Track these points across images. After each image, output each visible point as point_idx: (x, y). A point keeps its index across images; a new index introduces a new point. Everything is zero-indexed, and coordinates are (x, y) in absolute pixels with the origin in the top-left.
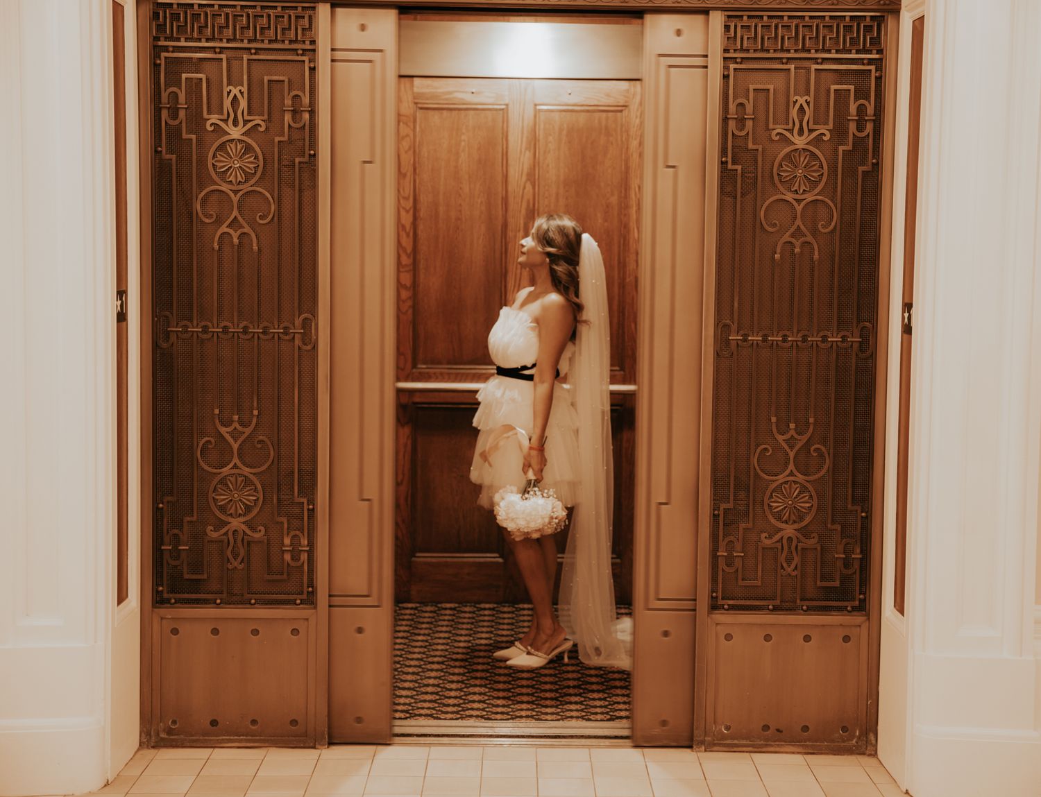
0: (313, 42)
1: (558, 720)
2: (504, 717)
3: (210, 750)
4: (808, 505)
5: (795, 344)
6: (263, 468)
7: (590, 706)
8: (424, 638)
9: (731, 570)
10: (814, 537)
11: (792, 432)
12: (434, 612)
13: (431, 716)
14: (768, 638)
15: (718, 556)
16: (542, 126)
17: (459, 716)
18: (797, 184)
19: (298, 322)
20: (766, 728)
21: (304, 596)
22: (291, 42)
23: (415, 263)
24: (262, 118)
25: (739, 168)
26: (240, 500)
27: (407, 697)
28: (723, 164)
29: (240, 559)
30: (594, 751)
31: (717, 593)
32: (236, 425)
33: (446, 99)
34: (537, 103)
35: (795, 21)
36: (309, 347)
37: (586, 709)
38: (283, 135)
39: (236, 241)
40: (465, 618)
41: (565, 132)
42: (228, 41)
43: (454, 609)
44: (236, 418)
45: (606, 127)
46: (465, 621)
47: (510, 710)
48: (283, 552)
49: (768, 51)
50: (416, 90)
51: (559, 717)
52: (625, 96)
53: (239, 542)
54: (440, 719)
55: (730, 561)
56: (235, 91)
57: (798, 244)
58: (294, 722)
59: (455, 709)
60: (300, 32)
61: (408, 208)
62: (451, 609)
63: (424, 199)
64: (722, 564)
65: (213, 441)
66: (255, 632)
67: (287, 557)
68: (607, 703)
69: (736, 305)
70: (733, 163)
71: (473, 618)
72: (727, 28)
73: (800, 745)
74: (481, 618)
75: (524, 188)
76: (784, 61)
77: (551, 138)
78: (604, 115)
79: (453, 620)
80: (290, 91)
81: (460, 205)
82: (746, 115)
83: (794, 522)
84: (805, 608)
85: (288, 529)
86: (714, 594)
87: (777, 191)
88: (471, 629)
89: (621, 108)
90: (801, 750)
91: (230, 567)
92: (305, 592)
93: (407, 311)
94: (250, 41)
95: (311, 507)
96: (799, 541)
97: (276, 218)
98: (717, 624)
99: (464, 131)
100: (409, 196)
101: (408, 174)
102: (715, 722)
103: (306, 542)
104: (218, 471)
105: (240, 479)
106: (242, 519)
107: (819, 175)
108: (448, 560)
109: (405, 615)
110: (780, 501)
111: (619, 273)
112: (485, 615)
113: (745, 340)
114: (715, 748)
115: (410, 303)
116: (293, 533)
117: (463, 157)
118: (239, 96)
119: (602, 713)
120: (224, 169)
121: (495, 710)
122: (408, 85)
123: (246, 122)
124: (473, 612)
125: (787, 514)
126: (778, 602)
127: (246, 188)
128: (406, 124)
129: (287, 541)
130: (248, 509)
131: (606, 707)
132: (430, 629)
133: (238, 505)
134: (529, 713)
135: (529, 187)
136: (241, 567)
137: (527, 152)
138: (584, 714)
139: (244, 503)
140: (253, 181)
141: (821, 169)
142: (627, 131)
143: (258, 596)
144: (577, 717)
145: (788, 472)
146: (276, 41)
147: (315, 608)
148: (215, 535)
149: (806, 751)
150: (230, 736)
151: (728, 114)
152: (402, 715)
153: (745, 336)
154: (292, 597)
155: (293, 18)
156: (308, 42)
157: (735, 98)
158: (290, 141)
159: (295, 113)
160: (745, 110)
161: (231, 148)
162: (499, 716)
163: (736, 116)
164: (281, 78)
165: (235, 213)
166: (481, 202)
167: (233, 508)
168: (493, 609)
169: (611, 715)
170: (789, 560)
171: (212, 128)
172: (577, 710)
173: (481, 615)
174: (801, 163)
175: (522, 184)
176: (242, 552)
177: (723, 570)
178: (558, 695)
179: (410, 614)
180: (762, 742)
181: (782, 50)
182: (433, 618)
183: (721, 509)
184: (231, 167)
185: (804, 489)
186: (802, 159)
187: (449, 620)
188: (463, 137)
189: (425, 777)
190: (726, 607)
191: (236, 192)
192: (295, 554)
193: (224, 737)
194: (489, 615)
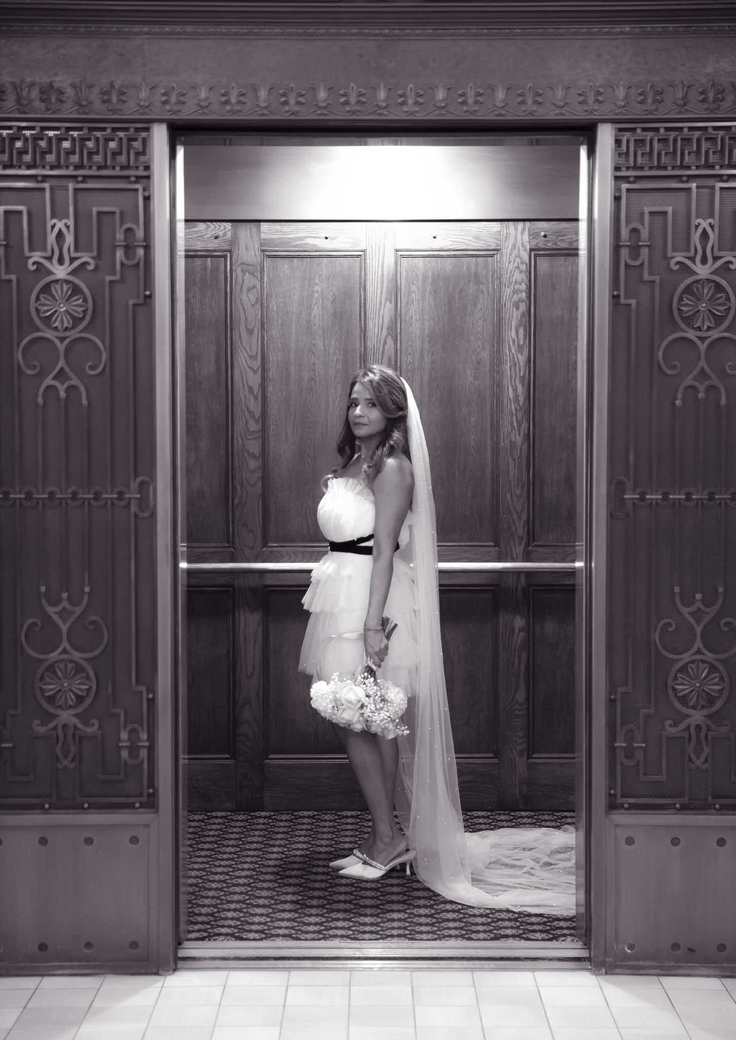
0: (147, 168)
1: (435, 939)
2: (374, 936)
3: (37, 979)
4: (718, 688)
5: (700, 502)
6: (96, 653)
7: (470, 923)
8: (280, 850)
9: (631, 763)
10: (726, 725)
11: (699, 604)
12: (291, 821)
13: (289, 936)
14: (675, 842)
15: (616, 747)
16: (404, 274)
17: (321, 936)
18: (700, 320)
19: (134, 485)
20: (676, 946)
21: (145, 799)
22: (123, 168)
23: (264, 429)
24: (91, 254)
25: (633, 302)
26: (71, 690)
27: (261, 915)
28: (615, 298)
29: (70, 757)
30: (477, 974)
31: (615, 790)
32: (65, 604)
33: (296, 246)
34: (398, 247)
35: (697, 134)
36: (146, 514)
37: (466, 926)
38: (113, 272)
39: (62, 394)
40: (325, 827)
41: (429, 281)
42: (52, 168)
43: (313, 817)
44: (65, 595)
45: (476, 274)
46: (325, 830)
47: (380, 929)
48: (120, 748)
49: (665, 168)
50: (263, 236)
51: (436, 936)
52: (497, 239)
53: (70, 739)
54: (300, 939)
55: (629, 752)
56: (60, 225)
57: (702, 388)
58: (134, 945)
59: (316, 928)
60: (132, 156)
61: (255, 368)
62: (309, 817)
63: (274, 358)
64: (620, 756)
65: (39, 622)
66: (89, 841)
67: (125, 754)
68: (489, 920)
69: (632, 459)
70: (626, 297)
71: (334, 827)
72: (618, 142)
73: (716, 967)
74: (343, 827)
75: (385, 343)
76: (684, 179)
77: (414, 288)
78: (474, 259)
79: (311, 830)
80: (122, 224)
81: (314, 363)
82: (641, 241)
83: (703, 707)
84: (717, 806)
85: (125, 721)
86: (612, 792)
87: (676, 328)
88: (332, 839)
89: (492, 253)
90: (717, 972)
91: (60, 766)
92: (145, 794)
93: (256, 483)
94: (76, 167)
95: (151, 696)
96: (709, 729)
97: (108, 369)
98: (616, 826)
99: (317, 281)
100: (257, 354)
101: (256, 330)
102: (616, 940)
103: (145, 737)
104: (45, 657)
105: (70, 666)
106: (73, 712)
107: (725, 309)
108: (305, 761)
109: (258, 824)
110: (686, 682)
111: (492, 438)
112: (347, 824)
113: (642, 499)
114: (617, 971)
115: (259, 474)
116: (130, 726)
117: (316, 310)
118: (64, 230)
119: (485, 932)
120: (48, 314)
121: (362, 928)
122: (254, 230)
123: (73, 260)
124: (334, 821)
125: (695, 698)
126: (686, 800)
127: (74, 334)
128: (252, 274)
129: (124, 735)
130: (80, 699)
131: (488, 924)
132: (286, 839)
133: (68, 696)
134: (401, 932)
135: (390, 342)
136: (72, 766)
137: (388, 303)
138: (464, 932)
139: (75, 694)
140: (81, 327)
141: (727, 302)
142: (500, 278)
143: (92, 800)
144: (456, 936)
145: (694, 650)
146: (105, 167)
147: (157, 812)
148: (42, 730)
149: (724, 974)
150: (61, 961)
151: (621, 241)
152: (257, 936)
153: (643, 495)
154: (130, 800)
155: (125, 142)
156: (141, 168)
157: (628, 222)
158: (122, 280)
159: (129, 249)
160: (639, 236)
161: (56, 290)
162: (367, 936)
163: (629, 244)
164: (112, 209)
165: (61, 363)
166: (337, 360)
167: (63, 698)
168: (356, 817)
169: (495, 934)
170: (698, 751)
171: (34, 268)
172: (456, 928)
173: (343, 824)
174: (705, 295)
175: (383, 339)
176: (73, 749)
177: (622, 764)
178: (433, 911)
179: (263, 824)
180: (672, 964)
181: (682, 167)
182: (289, 827)
183: (619, 693)
184: (56, 312)
185: (713, 669)
186: (706, 291)
187: (307, 830)
188: (316, 288)
189: (284, 1006)
190: (626, 806)
191: (62, 339)
192: (134, 750)
193: (55, 964)
194: (352, 824)
